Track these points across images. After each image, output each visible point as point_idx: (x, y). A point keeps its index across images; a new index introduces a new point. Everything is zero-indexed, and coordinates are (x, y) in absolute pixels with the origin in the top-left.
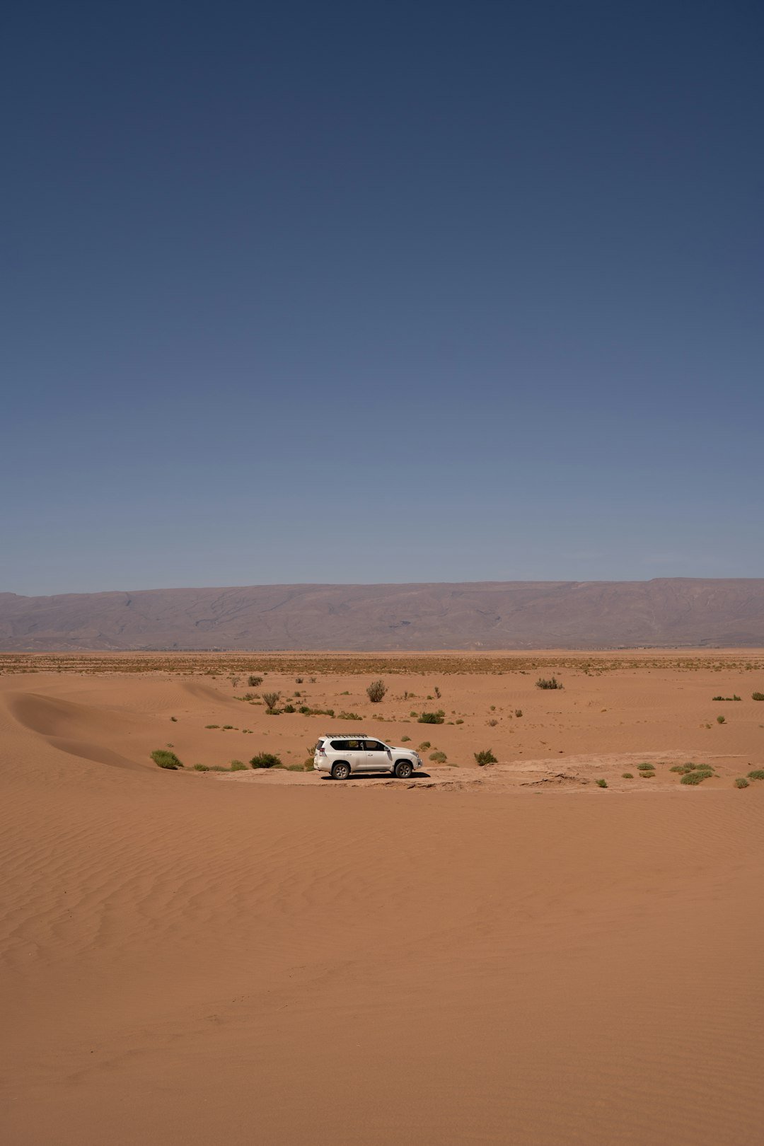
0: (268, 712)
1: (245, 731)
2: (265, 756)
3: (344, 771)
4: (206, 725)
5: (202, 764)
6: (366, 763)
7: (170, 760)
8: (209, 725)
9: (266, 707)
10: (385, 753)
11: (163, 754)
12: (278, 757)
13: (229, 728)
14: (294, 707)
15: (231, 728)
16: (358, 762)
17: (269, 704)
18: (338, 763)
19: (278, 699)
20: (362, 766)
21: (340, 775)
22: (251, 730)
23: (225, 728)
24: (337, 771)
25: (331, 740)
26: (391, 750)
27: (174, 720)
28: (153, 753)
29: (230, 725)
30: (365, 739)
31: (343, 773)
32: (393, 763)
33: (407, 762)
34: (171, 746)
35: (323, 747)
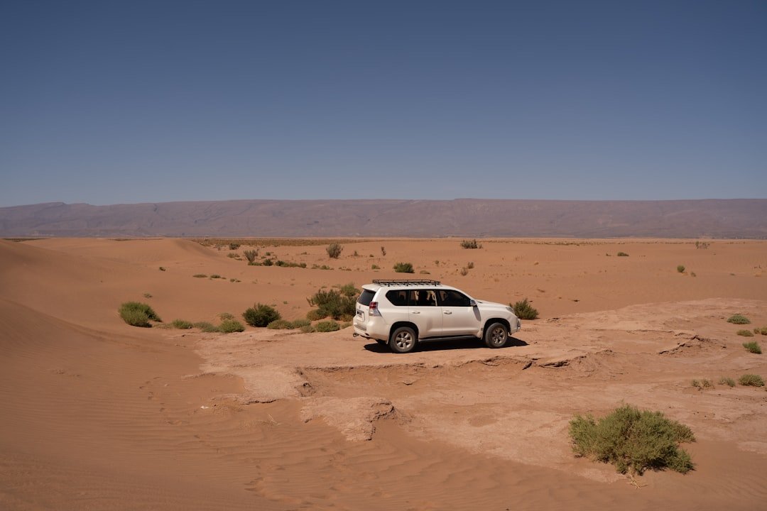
0: (249, 264)
1: (233, 281)
2: (260, 307)
3: (409, 338)
4: (194, 274)
5: (183, 320)
6: (442, 325)
7: (141, 315)
8: (197, 274)
9: (248, 262)
10: (470, 309)
11: (134, 307)
12: (276, 309)
13: (216, 277)
14: (272, 261)
15: (219, 277)
16: (430, 324)
17: (249, 259)
18: (399, 327)
19: (257, 255)
20: (436, 330)
21: (402, 346)
22: (238, 279)
23: (213, 277)
24: (398, 339)
25: (387, 289)
26: (478, 304)
27: (161, 269)
28: (123, 305)
29: (218, 275)
30: (438, 287)
31: (407, 341)
32: (482, 324)
33: (503, 323)
34: (148, 296)
35: (374, 300)
